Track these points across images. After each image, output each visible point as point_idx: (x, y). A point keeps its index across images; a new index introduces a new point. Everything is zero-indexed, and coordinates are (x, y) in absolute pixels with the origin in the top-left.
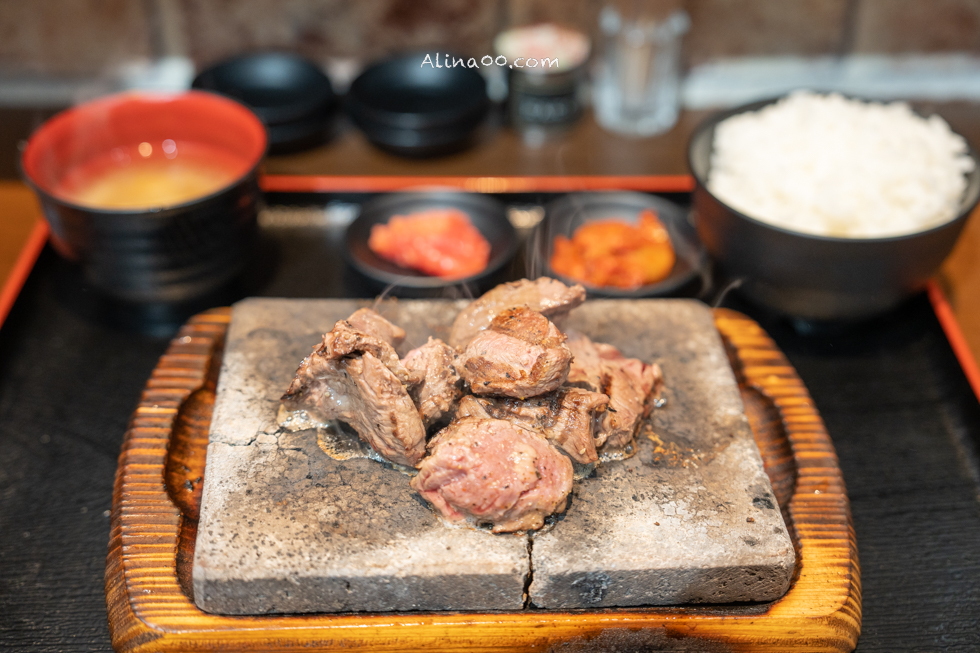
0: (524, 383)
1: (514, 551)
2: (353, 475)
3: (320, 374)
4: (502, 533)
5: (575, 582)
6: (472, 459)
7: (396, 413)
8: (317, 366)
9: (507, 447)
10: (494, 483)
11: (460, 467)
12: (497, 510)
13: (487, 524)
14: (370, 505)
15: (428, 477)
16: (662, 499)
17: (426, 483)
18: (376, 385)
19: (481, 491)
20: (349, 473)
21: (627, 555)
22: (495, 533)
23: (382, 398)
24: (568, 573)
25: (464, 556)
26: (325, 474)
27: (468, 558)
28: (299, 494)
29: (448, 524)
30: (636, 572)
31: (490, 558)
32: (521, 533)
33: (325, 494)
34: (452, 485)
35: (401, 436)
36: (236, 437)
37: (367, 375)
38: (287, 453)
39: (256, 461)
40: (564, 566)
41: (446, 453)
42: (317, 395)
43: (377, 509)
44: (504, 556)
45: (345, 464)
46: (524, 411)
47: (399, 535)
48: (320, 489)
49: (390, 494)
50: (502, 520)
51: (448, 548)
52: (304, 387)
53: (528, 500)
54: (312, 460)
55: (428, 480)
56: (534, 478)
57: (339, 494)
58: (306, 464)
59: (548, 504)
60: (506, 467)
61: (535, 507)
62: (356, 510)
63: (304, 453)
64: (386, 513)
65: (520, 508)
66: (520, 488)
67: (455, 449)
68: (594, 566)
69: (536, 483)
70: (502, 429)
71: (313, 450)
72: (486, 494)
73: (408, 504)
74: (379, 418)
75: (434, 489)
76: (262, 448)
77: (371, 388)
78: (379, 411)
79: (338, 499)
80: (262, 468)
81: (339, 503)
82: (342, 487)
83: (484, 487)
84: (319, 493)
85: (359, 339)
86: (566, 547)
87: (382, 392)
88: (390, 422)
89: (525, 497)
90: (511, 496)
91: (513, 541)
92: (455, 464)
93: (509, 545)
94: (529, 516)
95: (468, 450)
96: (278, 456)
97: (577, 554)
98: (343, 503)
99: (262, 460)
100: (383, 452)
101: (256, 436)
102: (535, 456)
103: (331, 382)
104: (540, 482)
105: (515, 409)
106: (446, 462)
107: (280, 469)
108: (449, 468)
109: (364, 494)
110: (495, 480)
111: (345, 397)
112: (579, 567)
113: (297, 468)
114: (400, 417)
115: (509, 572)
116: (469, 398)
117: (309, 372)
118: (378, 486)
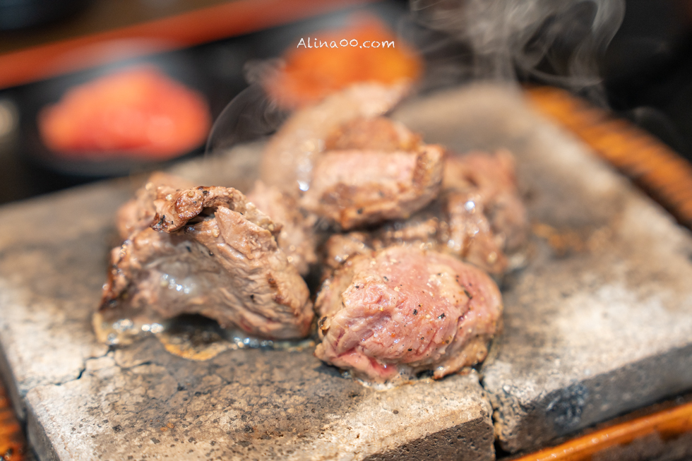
0: (409, 195)
1: (471, 391)
2: (232, 370)
3: (149, 259)
4: (447, 376)
5: (550, 406)
6: (392, 296)
7: (272, 273)
8: (146, 252)
9: (420, 272)
10: (428, 316)
11: (381, 309)
12: (438, 346)
13: (425, 372)
14: (275, 395)
15: (340, 336)
16: (593, 289)
17: (340, 344)
18: (243, 245)
19: (414, 330)
20: (227, 369)
21: (595, 356)
22: (439, 379)
23: (253, 259)
24: (542, 396)
25: (419, 415)
26: (199, 379)
27: (425, 415)
28: (181, 411)
29: (381, 387)
30: (613, 373)
31: (449, 407)
32: (466, 370)
33: (213, 400)
34: (375, 335)
35: (287, 300)
36: (59, 373)
37: (227, 236)
38: (136, 370)
39: (104, 392)
40: (535, 388)
41: (358, 299)
42: (147, 291)
43: (285, 397)
44: (463, 399)
45: (216, 362)
46: (410, 232)
47: (329, 416)
48: (204, 397)
49: (290, 376)
50: (444, 360)
51: (396, 412)
52: (131, 284)
53: (466, 326)
54: (172, 369)
55: (342, 340)
56: (465, 299)
57: (230, 396)
58: (167, 377)
59: (488, 325)
60: (431, 294)
61: (475, 333)
62: (262, 406)
63: (158, 364)
64: (299, 399)
65: (461, 339)
66: (453, 314)
67: (368, 291)
68: (568, 380)
69: (468, 304)
70: (404, 255)
71: (166, 358)
72: (422, 333)
73: (318, 381)
74: (252, 286)
75: (351, 350)
76: (101, 375)
77: (237, 251)
78: (252, 277)
79: (232, 402)
80: (116, 398)
81: (236, 405)
82: (229, 387)
83: (417, 324)
84: (205, 402)
85: (205, 193)
86: (525, 369)
87: (252, 251)
88: (268, 287)
89: (462, 325)
90: (449, 326)
91: (462, 381)
92: (375, 307)
93: (461, 387)
94: (470, 346)
95: (382, 286)
96: (128, 378)
97: (541, 372)
98: (241, 404)
99: (110, 388)
100: (263, 329)
101: (84, 365)
102: (455, 274)
103: (165, 267)
104: (473, 302)
105: (398, 234)
106: (362, 309)
107: (139, 391)
108: (367, 315)
109: (260, 385)
110: (427, 312)
111: (188, 280)
112: (552, 386)
113: (160, 383)
114: (279, 277)
115: (479, 415)
116: (337, 239)
117: (133, 261)
118: (270, 372)
